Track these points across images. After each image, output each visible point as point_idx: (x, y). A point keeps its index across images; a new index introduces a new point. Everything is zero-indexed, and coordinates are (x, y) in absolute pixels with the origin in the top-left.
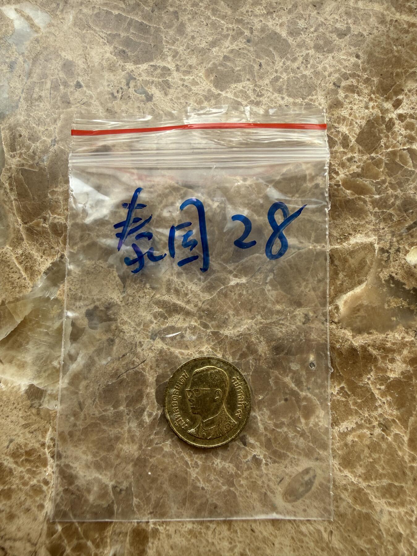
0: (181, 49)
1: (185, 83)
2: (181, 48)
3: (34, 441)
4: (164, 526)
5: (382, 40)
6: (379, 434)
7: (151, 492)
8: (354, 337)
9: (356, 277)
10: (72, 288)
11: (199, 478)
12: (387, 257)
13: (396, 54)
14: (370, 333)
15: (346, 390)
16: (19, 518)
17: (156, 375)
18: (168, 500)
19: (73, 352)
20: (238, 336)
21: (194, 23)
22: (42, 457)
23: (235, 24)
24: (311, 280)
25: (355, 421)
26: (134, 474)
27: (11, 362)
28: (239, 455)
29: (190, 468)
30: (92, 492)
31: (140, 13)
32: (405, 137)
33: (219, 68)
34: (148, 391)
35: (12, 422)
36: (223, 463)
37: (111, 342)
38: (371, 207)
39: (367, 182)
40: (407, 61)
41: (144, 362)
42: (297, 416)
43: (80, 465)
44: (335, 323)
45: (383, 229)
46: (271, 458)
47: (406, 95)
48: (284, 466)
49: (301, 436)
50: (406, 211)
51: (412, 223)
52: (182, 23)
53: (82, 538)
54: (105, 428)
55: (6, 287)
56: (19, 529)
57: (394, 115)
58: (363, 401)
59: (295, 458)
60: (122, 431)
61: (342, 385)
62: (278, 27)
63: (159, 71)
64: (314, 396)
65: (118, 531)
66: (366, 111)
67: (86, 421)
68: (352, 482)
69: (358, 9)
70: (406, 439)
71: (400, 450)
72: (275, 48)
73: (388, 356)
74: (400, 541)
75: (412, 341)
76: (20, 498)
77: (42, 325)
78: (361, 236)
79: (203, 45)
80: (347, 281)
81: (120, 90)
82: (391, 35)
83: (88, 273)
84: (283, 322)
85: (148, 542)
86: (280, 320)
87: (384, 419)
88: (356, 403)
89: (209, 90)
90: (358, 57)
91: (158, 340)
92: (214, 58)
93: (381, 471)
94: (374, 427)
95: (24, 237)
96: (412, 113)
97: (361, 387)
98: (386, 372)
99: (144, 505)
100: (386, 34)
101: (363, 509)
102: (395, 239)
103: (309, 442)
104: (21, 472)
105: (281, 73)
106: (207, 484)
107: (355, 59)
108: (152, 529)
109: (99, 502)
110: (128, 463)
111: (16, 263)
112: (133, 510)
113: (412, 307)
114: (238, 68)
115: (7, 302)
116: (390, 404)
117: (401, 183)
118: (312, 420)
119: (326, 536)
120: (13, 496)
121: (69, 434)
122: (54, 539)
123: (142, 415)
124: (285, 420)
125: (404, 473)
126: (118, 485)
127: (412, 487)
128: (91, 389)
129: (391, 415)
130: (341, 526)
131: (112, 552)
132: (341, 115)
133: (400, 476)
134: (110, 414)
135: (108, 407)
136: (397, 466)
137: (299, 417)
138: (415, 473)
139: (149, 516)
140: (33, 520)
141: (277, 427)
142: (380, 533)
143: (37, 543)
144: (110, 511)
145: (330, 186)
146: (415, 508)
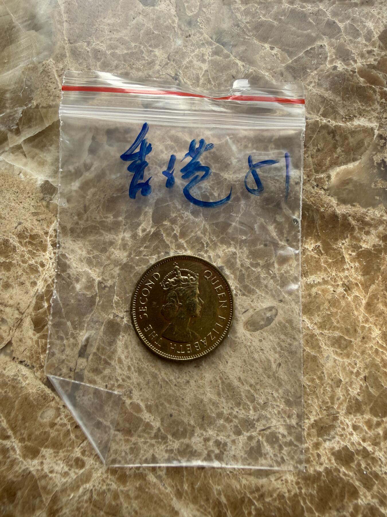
3: (40, 228)
6: (341, 293)
7: (131, 294)
8: (338, 205)
9: (352, 155)
12: (384, 144)
14: (354, 206)
15: (321, 248)
16: (13, 288)
17: (156, 198)
19: (88, 162)
20: (235, 181)
22: (44, 243)
24: (311, 148)
25: (322, 277)
26: (119, 275)
27: (33, 158)
30: (80, 283)
34: (146, 210)
35: (24, 208)
38: (379, 97)
39: (380, 75)
42: (272, 261)
43: (74, 257)
44: (325, 190)
45: (386, 118)
46: (241, 291)
48: (251, 300)
49: (271, 278)
53: (63, 318)
54: (102, 232)
55: (43, 93)
56: (11, 298)
58: (333, 262)
59: (262, 296)
60: (117, 238)
64: (291, 247)
65: (95, 319)
67: (87, 223)
68: (308, 327)
70: (364, 302)
71: (357, 311)
73: (364, 228)
74: (338, 386)
76: (17, 272)
78: (365, 120)
84: (278, 178)
85: (119, 334)
86: (276, 176)
87: (348, 281)
88: (327, 262)
93: (335, 324)
94: (338, 285)
95: (68, 54)
97: (334, 250)
98: (360, 241)
99: (122, 303)
101: (312, 352)
103: (277, 285)
104: (23, 251)
108: (125, 324)
109: (84, 292)
110: (116, 266)
111: (56, 75)
112: (112, 306)
115: (41, 106)
116: (356, 269)
118: (285, 267)
119: (274, 366)
120: (12, 269)
121: (70, 230)
122: (39, 313)
123: (136, 229)
124: (261, 262)
125: (355, 331)
126: (104, 282)
127: (360, 344)
128: (97, 197)
129: (356, 279)
130: (289, 361)
131: (87, 336)
132: (370, 12)
133: (351, 332)
134: (109, 222)
135: (109, 215)
136: (351, 323)
137: (274, 262)
138: (366, 333)
139: (125, 313)
140: (25, 293)
141: (253, 267)
142: (323, 375)
143: (24, 312)
144: (92, 301)
145: (347, 70)
146: (358, 362)
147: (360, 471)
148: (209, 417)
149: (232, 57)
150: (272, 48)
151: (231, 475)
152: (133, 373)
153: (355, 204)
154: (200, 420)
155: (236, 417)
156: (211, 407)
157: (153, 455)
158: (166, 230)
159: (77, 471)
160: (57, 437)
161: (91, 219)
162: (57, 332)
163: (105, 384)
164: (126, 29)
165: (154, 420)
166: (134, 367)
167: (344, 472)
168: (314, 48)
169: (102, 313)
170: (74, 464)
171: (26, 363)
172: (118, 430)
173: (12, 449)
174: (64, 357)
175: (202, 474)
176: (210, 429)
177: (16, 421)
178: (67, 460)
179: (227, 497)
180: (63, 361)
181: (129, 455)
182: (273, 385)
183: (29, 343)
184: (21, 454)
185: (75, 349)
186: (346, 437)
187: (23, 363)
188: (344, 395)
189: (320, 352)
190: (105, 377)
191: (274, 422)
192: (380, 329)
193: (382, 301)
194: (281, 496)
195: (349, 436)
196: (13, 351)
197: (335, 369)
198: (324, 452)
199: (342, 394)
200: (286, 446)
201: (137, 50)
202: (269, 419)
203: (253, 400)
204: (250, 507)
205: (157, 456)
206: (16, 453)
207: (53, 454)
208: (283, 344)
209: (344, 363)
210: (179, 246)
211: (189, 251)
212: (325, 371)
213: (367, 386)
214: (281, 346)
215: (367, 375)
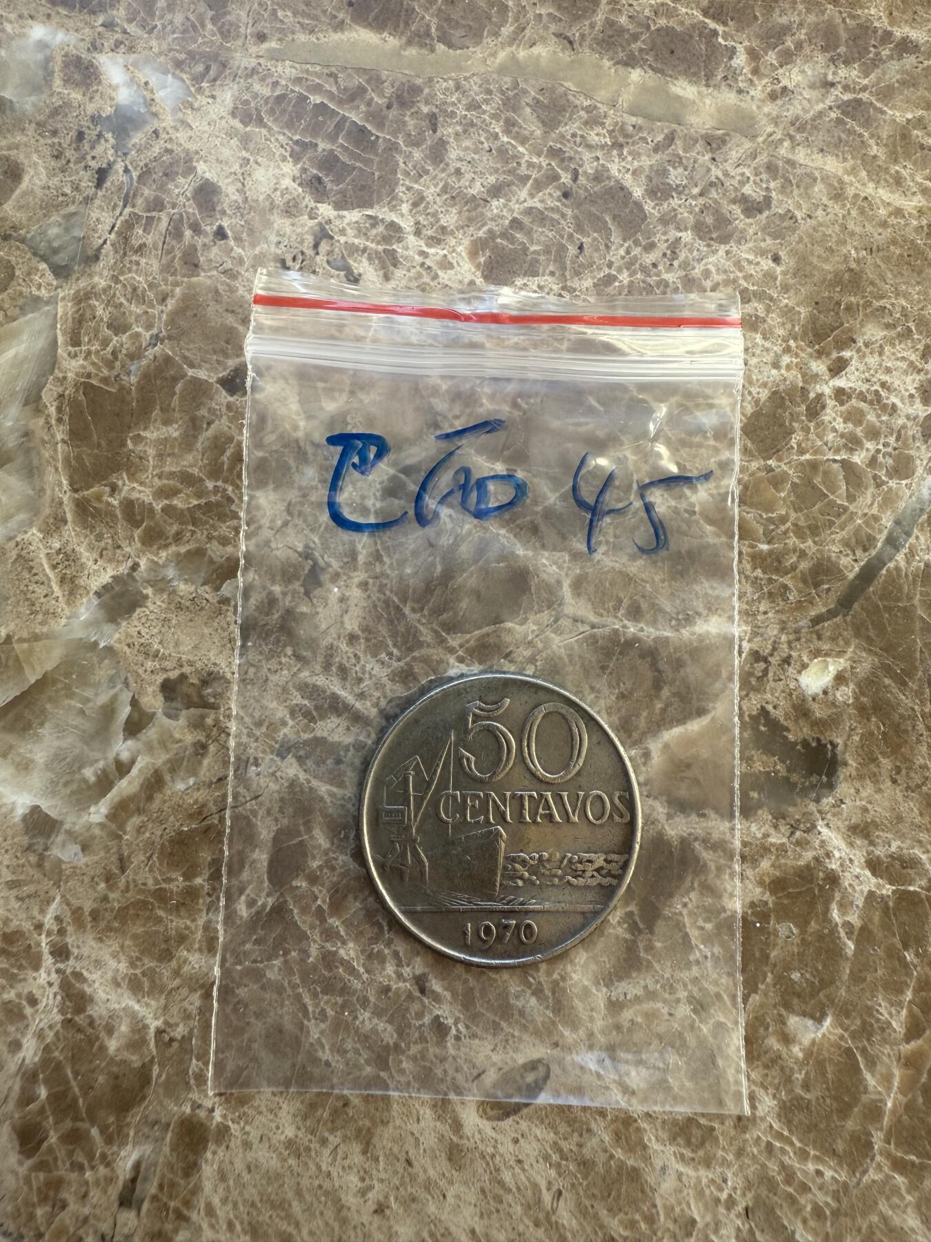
0: (431, 192)
1: (428, 262)
2: (432, 189)
3: (24, 916)
4: (242, 1124)
5: (830, 232)
6: (686, 1017)
7: (228, 1054)
8: (669, 816)
9: (695, 701)
10: (144, 631)
11: (324, 1041)
12: (762, 671)
13: (853, 265)
14: (703, 815)
15: (637, 918)
17: (275, 828)
18: (257, 1075)
19: (125, 756)
21: (467, 143)
22: (34, 950)
23: (546, 157)
24: (606, 692)
25: (642, 983)
26: (200, 1011)
28: (407, 1009)
29: (309, 1020)
30: (116, 1035)
31: (363, 108)
32: (842, 436)
33: (499, 240)
34: (255, 856)
36: (375, 1021)
37: (200, 749)
38: (749, 566)
39: (750, 515)
40: (872, 283)
41: (257, 797)
43: (101, 977)
45: (765, 613)
46: (467, 1027)
47: (859, 351)
48: (489, 1047)
49: (533, 994)
50: (816, 585)
51: (824, 610)
52: (441, 139)
53: (82, 1120)
54: (161, 913)
55: (20, 609)
57: (827, 390)
58: (666, 947)
59: (513, 1036)
60: (192, 926)
62: (628, 176)
63: (381, 229)
65: (152, 1117)
66: (774, 372)
67: (128, 895)
69: (792, 163)
71: (722, 1057)
72: (614, 218)
74: (689, 1235)
75: (782, 844)
77: (74, 693)
78: (720, 620)
79: (476, 189)
80: (676, 705)
81: (300, 257)
82: (851, 226)
83: (179, 607)
85: (205, 1149)
87: (700, 990)
88: (653, 948)
89: (472, 283)
90: (776, 259)
91: (290, 759)
92: (492, 219)
93: (676, 1090)
94: (678, 1001)
95: (69, 516)
96: (864, 389)
97: (667, 919)
98: (721, 896)
100: (840, 221)
101: (629, 1158)
102: (784, 638)
103: (546, 1008)
105: (620, 270)
106: (337, 1057)
107: (770, 262)
108: (218, 1126)
109: (126, 1055)
110: (192, 990)
111: (46, 566)
112: (188, 1083)
113: (795, 777)
114: (534, 248)
115: (16, 638)
116: (716, 960)
117: (817, 527)
118: (561, 968)
119: (547, 1197)
121: (91, 914)
122: (30, 1112)
123: (236, 900)
125: (722, 1102)
126: (168, 1030)
127: (733, 1132)
128: (147, 835)
129: (716, 983)
130: (581, 1184)
131: (134, 1157)
134: (175, 889)
135: (173, 875)
136: (711, 1085)
139: (217, 1099)
142: (654, 1211)
144: (143, 1076)
145: (676, 510)
146: (729, 1175)
152: (239, 1237)
158: (298, 899)
161: (136, 886)
162: (70, 1154)
164: (194, 449)
166: (242, 1223)
169: (166, 1101)
174: (86, 1211)
180: (86, 1220)
183: (11, 1181)
185: (110, 1189)
189: (647, 1159)
192: (774, 1096)
193: (775, 1032)
197: (681, 1195)
201: (218, 497)
208: (565, 1145)
209: (699, 1180)
210: (329, 934)
211: (351, 945)
212: (659, 1202)
213: (751, 1231)
214: (560, 1150)
215: (750, 1204)
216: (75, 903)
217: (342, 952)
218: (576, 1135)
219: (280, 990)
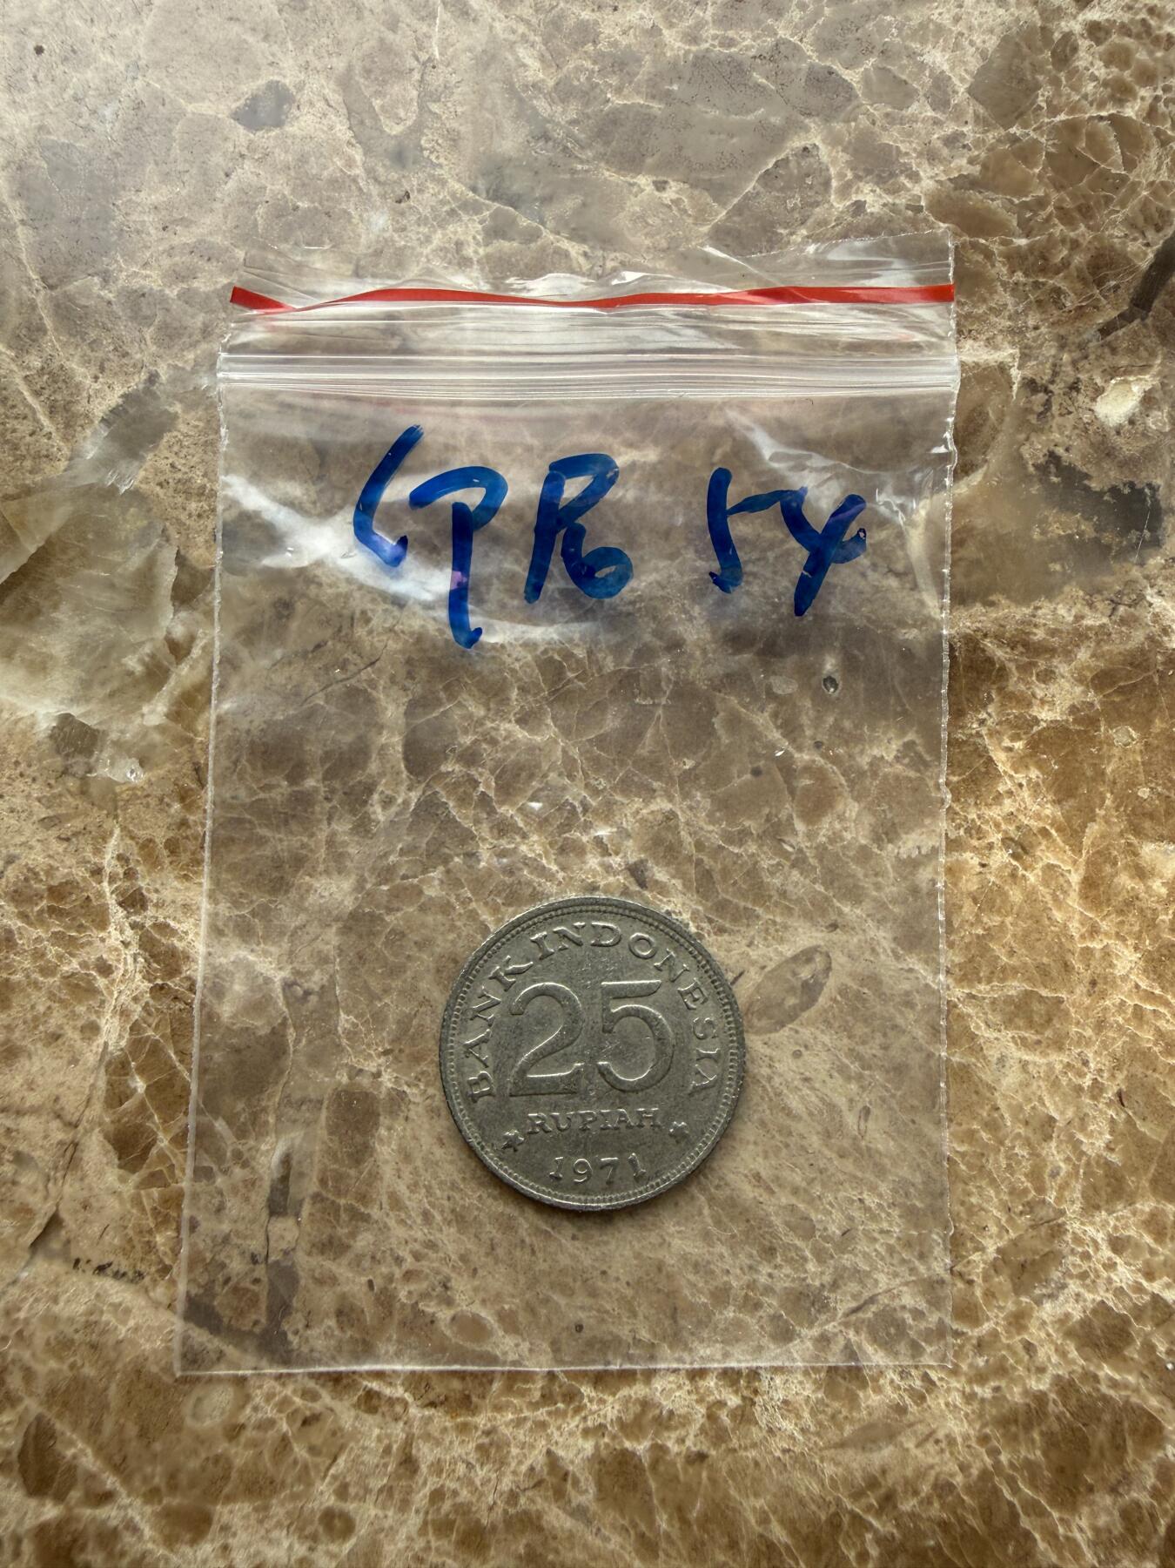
3: (74, 861)
4: (422, 1086)
6: (1005, 866)
7: (387, 1000)
10: (179, 463)
12: (1044, 405)
14: (992, 604)
15: (920, 749)
16: (30, 1056)
17: (405, 700)
18: (433, 1021)
19: (179, 632)
22: (95, 903)
25: (940, 831)
26: (340, 950)
27: (8, 655)
30: (228, 997)
32: (1105, 84)
34: (383, 740)
35: (12, 811)
37: (284, 608)
38: (1004, 270)
39: (996, 203)
41: (372, 664)
42: (783, 815)
43: (196, 924)
44: (897, 575)
45: (1036, 328)
46: (710, 921)
48: (744, 942)
49: (793, 866)
50: (1100, 283)
51: (1114, 314)
53: (201, 1113)
54: (265, 832)
56: (31, 1085)
57: (1076, 26)
58: (965, 781)
59: (774, 923)
60: (312, 845)
61: (910, 736)
64: (833, 763)
65: (297, 1095)
66: (1001, 11)
67: (215, 814)
68: (927, 985)
70: (1075, 878)
71: (1059, 909)
73: (1034, 664)
74: (1048, 1138)
75: (1103, 626)
76: (33, 1007)
77: (93, 559)
78: (976, 345)
84: (755, 569)
85: (376, 1125)
87: (1018, 828)
91: (412, 607)
93: (1004, 959)
94: (990, 846)
95: (48, 323)
96: (1126, 20)
97: (958, 743)
98: (1030, 705)
99: (369, 1031)
101: (954, 1055)
102: (1066, 357)
103: (814, 881)
104: (38, 940)
108: (389, 1094)
109: (249, 1021)
110: (325, 925)
111: (26, 394)
112: (339, 1045)
113: (1107, 538)
116: (1035, 788)
117: (1089, 208)
118: (826, 826)
119: (851, 1120)
120: (16, 1000)
121: (166, 846)
122: (125, 1113)
123: (366, 802)
124: (751, 824)
125: (1067, 967)
126: (300, 981)
127: (1087, 1001)
129: (1038, 817)
130: (893, 1096)
131: (281, 1150)
132: (930, 20)
133: (1054, 973)
134: (279, 798)
135: (273, 780)
136: (1049, 947)
137: (790, 817)
138: (1097, 967)
139: (382, 1060)
140: (70, 1063)
141: (731, 842)
142: (996, 1115)
143: (79, 1120)
144: (275, 1046)
145: (894, 208)
146: (1090, 1055)
147: (1155, 1365)
148: (692, 1307)
149: (548, 236)
150: (660, 186)
151: (786, 1458)
152: (441, 1230)
153: (993, 598)
154: (667, 1323)
155: (768, 1290)
156: (692, 1277)
157: (549, 1452)
158: (452, 788)
159: (333, 1548)
160: (255, 1464)
161: (223, 801)
163: (364, 1279)
164: (212, 211)
165: (531, 1350)
166: (442, 1212)
167: (1111, 1379)
168: (786, 161)
169: (312, 1072)
170: (321, 1529)
171: (114, 1268)
172: (432, 1404)
173: (127, 1527)
174: (226, 1227)
175: (704, 1474)
176: (702, 1341)
177: (122, 1443)
178: (298, 1524)
179: (791, 1526)
180: (226, 1240)
181: (478, 1467)
182: (859, 1174)
183: (113, 1206)
184: (157, 1536)
185: (253, 1197)
186: (1098, 1276)
187: (109, 1271)
188: (1068, 1160)
189: (976, 1049)
190: (359, 1259)
191: (883, 1281)
192: (1136, 948)
193: (1127, 867)
194: (942, 1488)
195: (1105, 1274)
196: (68, 1242)
197: (1028, 1091)
198: (1043, 1335)
199: (1062, 1157)
200: (930, 1343)
202: (868, 1274)
203: (807, 1229)
204: (861, 1536)
205: (561, 1453)
206: (140, 1538)
207: (253, 1517)
208: (866, 1051)
209: (1050, 1066)
210: (503, 828)
211: (535, 838)
212: (1001, 1104)
213: (1129, 1120)
214: (859, 1057)
215: (1123, 1087)
216: (143, 834)
217: (523, 848)
218: (878, 1035)
219: (446, 908)
